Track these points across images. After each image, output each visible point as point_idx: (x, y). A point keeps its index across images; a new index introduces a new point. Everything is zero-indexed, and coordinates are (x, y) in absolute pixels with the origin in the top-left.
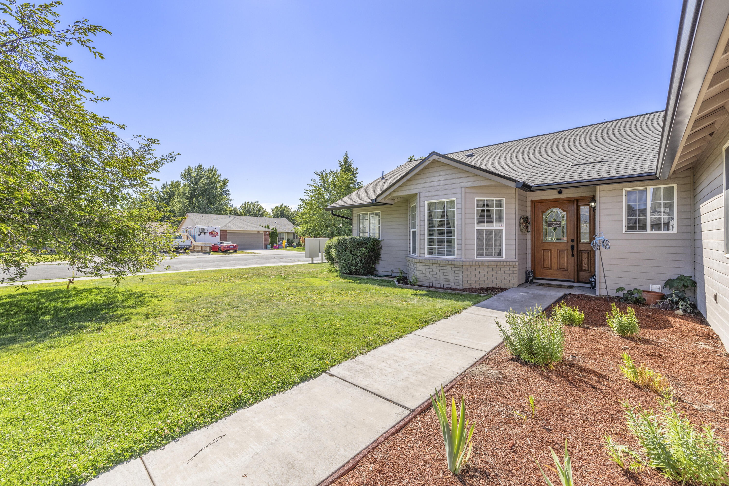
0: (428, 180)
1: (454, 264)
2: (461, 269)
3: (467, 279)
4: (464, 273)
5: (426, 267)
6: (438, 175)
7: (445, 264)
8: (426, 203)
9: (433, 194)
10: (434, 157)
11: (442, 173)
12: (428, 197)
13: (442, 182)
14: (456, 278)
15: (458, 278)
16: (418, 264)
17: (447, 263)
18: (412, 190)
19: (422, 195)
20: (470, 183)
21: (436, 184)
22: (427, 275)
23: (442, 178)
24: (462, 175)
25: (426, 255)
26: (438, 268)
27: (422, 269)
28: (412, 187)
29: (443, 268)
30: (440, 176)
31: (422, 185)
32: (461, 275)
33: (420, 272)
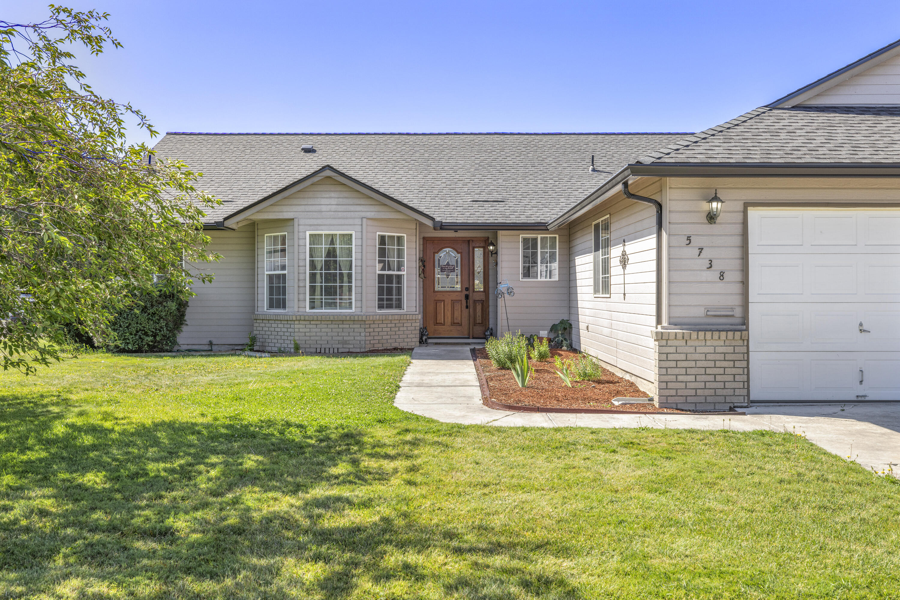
0: (311, 201)
1: (353, 320)
2: (363, 326)
3: (369, 338)
4: (367, 330)
5: (311, 326)
6: (327, 196)
7: (341, 320)
8: (308, 233)
9: (319, 222)
10: (328, 173)
11: (333, 195)
12: (311, 225)
13: (333, 208)
14: (356, 338)
15: (359, 338)
16: (297, 322)
17: (344, 318)
18: (285, 214)
19: (302, 222)
20: (373, 213)
21: (324, 208)
22: (312, 338)
23: (334, 201)
24: (362, 201)
25: (308, 309)
26: (330, 326)
27: (304, 330)
28: (285, 208)
29: (336, 326)
30: (331, 198)
31: (302, 208)
32: (363, 334)
33: (300, 334)
